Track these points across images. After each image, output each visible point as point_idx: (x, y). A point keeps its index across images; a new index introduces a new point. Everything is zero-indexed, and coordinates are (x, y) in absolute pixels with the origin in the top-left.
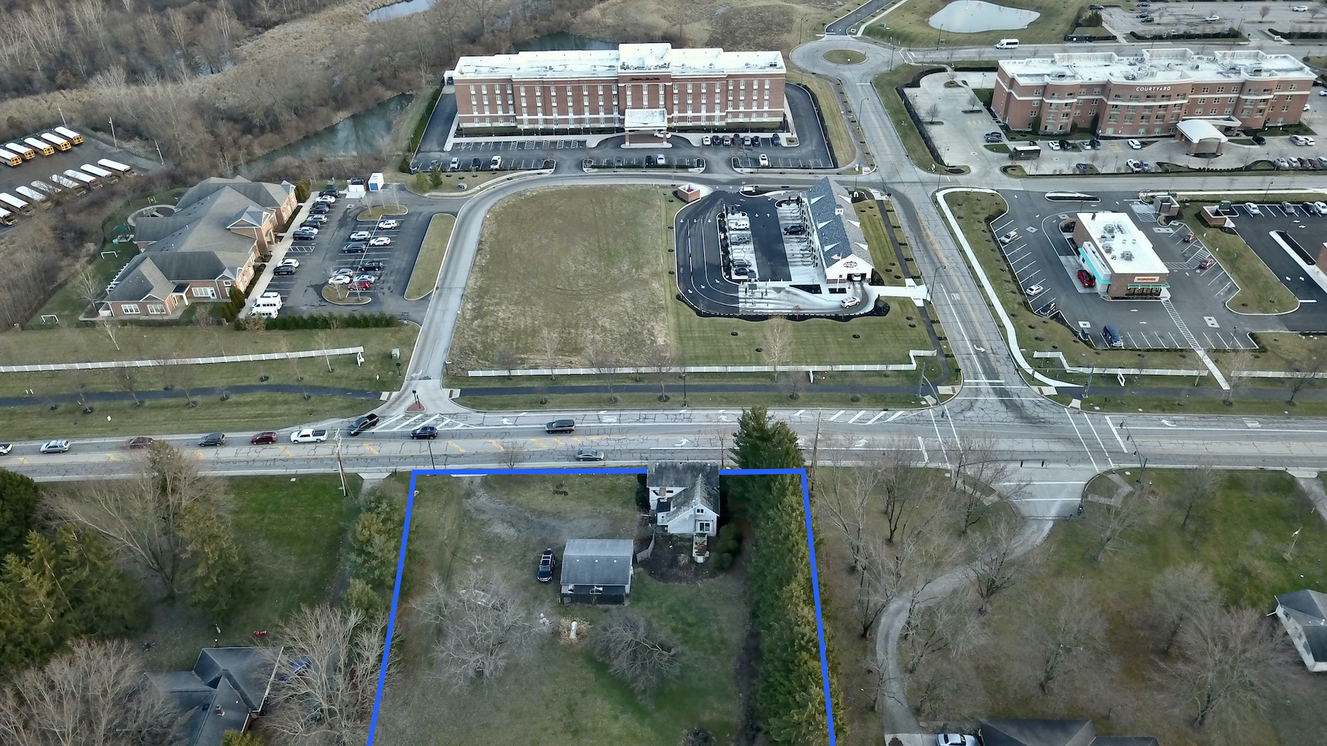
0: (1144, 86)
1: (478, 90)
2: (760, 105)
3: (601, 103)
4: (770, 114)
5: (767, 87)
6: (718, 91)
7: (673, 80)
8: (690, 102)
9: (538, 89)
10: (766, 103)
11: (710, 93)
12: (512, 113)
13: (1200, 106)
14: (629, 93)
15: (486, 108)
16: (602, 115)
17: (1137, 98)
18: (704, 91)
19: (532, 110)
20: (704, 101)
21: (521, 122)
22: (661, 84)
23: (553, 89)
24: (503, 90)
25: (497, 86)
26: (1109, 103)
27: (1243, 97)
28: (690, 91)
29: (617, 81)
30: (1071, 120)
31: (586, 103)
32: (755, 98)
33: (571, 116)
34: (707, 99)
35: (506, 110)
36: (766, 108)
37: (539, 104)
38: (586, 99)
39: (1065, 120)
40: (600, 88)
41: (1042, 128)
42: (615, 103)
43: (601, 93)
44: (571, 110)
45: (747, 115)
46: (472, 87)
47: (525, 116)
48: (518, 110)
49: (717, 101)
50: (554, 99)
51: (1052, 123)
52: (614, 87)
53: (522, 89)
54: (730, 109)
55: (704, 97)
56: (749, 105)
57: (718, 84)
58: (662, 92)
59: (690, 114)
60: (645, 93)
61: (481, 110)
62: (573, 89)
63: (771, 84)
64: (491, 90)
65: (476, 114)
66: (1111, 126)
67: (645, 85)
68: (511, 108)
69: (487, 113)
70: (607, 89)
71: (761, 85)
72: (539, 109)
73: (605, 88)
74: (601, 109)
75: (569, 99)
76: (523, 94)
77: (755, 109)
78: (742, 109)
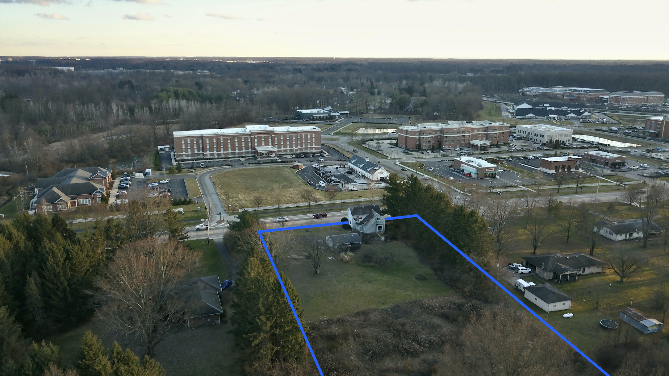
0: (456, 128)
1: (186, 142)
2: (311, 145)
3: (243, 145)
4: (316, 148)
5: (313, 137)
6: (294, 138)
7: (275, 134)
8: (282, 143)
9: (215, 139)
10: (314, 144)
11: (291, 140)
12: (201, 152)
13: (475, 137)
14: (256, 140)
15: (189, 150)
16: (244, 151)
17: (454, 133)
18: (288, 138)
19: (212, 149)
20: (288, 143)
21: (206, 155)
22: (270, 136)
23: (222, 139)
24: (198, 141)
25: (195, 140)
26: (444, 136)
27: (489, 132)
28: (282, 139)
29: (251, 135)
30: (432, 144)
31: (237, 146)
32: (309, 142)
33: (230, 151)
34: (290, 142)
35: (198, 151)
36: (314, 146)
37: (215, 147)
38: (236, 143)
39: (429, 144)
40: (243, 138)
41: (422, 148)
42: (250, 145)
43: (243, 140)
44: (230, 149)
45: (306, 149)
46: (183, 141)
47: (208, 152)
48: (204, 149)
49: (294, 143)
50: (222, 144)
51: (424, 145)
52: (249, 138)
53: (207, 140)
54: (299, 147)
55: (288, 141)
56: (306, 145)
57: (294, 135)
58: (270, 139)
59: (282, 149)
60: (263, 140)
61: (187, 151)
62: (231, 139)
63: (315, 135)
64: (192, 142)
65: (184, 153)
66: (447, 145)
67: (263, 136)
68: (201, 149)
69: (190, 153)
70: (246, 139)
71: (311, 136)
72: (215, 149)
73: (245, 138)
74: (244, 148)
75: (229, 144)
76: (208, 142)
77: (309, 146)
78: (304, 147)
